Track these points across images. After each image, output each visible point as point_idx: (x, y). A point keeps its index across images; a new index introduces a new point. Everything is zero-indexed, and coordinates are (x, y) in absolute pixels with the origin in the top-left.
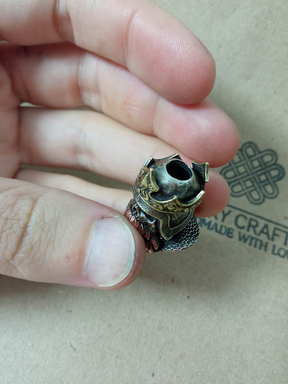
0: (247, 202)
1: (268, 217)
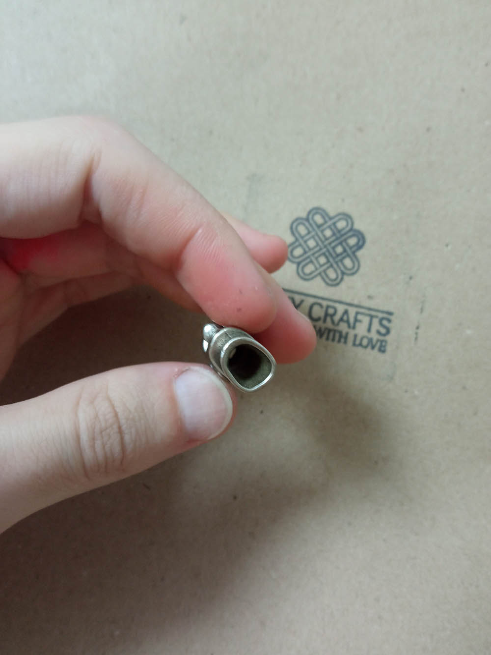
0: (323, 284)
1: (348, 300)
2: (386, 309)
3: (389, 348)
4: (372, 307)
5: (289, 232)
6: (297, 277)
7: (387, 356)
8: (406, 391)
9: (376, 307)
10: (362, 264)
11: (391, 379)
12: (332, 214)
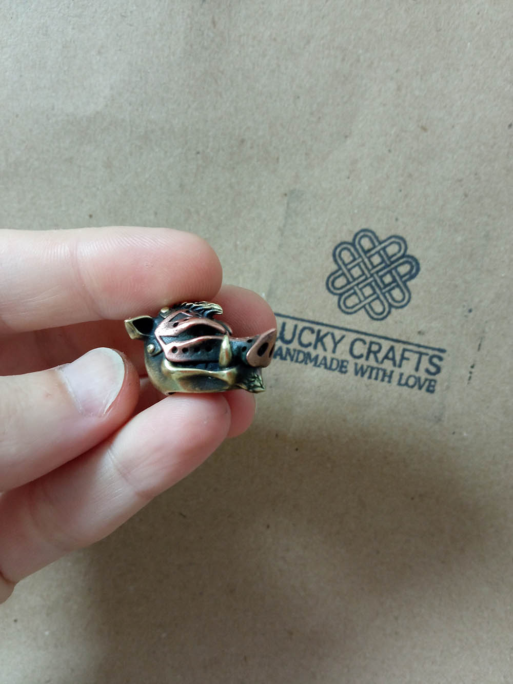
2: (437, 347)
3: (438, 388)
4: (422, 344)
5: (331, 259)
6: (338, 310)
7: (436, 396)
8: (454, 433)
9: (426, 344)
10: (413, 296)
11: (439, 420)
12: (382, 238)
